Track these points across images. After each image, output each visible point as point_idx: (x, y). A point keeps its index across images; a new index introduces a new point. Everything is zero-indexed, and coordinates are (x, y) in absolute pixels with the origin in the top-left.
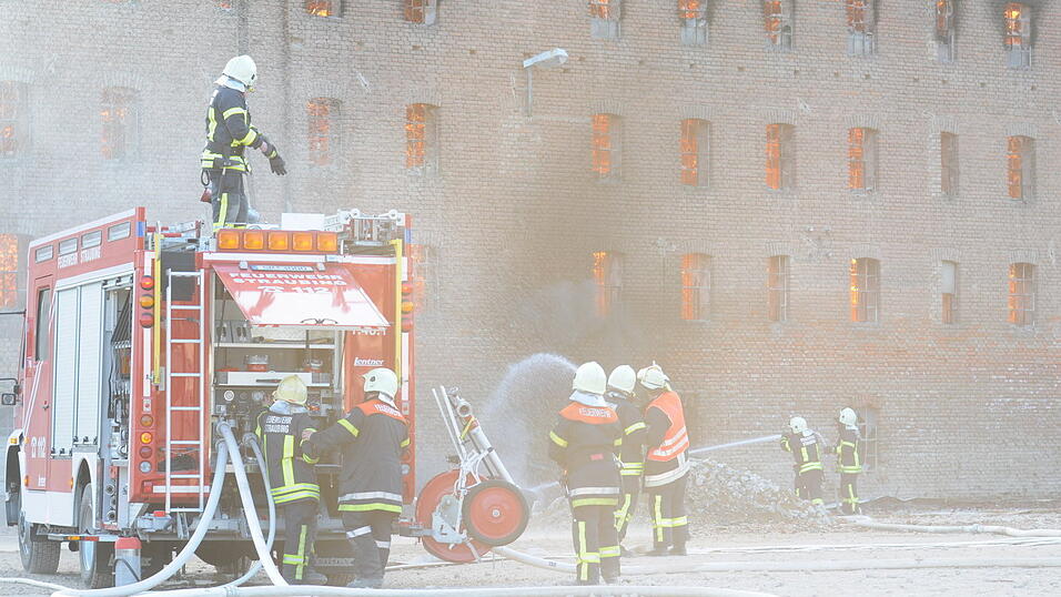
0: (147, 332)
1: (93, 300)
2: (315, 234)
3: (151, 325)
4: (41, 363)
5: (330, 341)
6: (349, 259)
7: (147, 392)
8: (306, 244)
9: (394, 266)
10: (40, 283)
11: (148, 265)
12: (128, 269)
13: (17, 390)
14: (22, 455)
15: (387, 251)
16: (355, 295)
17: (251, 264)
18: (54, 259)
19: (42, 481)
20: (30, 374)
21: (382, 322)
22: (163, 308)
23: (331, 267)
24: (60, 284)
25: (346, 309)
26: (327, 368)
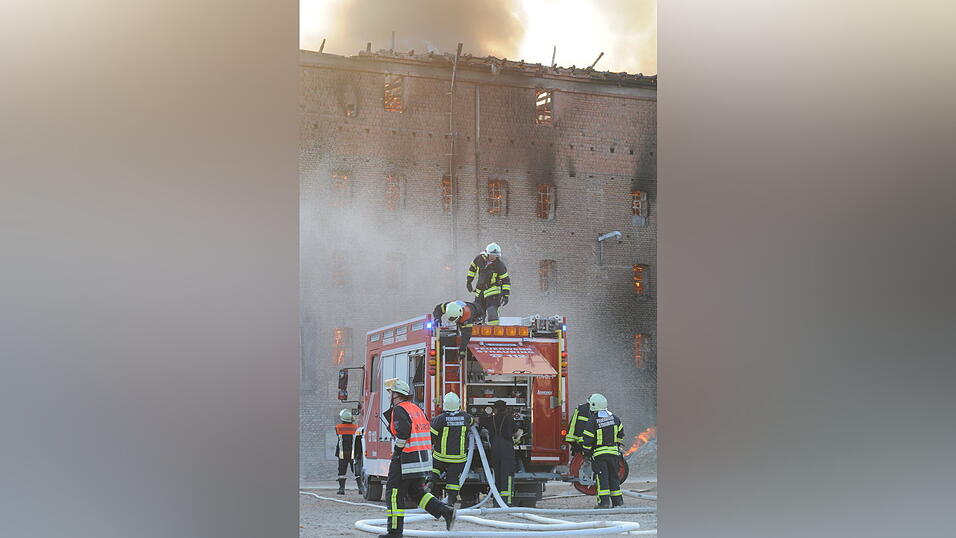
0: (433, 378)
1: (403, 361)
2: (517, 328)
3: (435, 374)
4: (373, 394)
5: (525, 382)
6: (534, 340)
7: (433, 409)
8: (513, 333)
9: (557, 344)
10: (374, 352)
11: (433, 343)
12: (423, 345)
13: (360, 407)
14: (363, 440)
15: (554, 336)
16: (538, 358)
17: (484, 342)
18: (381, 341)
19: (375, 454)
20: (367, 399)
21: (553, 372)
22: (441, 366)
23: (526, 344)
24: (384, 353)
25: (533, 366)
26: (524, 396)
